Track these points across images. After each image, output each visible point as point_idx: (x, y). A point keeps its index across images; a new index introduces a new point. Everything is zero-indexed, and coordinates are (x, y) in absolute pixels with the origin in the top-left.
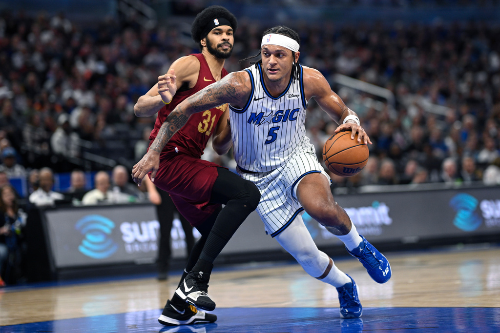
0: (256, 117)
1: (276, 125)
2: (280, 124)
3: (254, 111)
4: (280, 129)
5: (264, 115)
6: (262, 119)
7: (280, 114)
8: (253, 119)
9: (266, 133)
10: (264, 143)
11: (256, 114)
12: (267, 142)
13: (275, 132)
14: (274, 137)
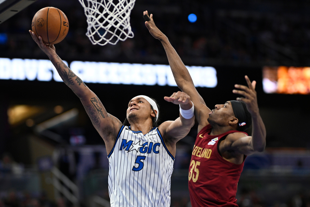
0: (126, 143)
1: (142, 154)
2: (146, 155)
3: (125, 138)
4: (146, 159)
5: (133, 143)
6: (131, 146)
7: (146, 146)
8: (123, 145)
9: (134, 161)
10: (132, 169)
11: (126, 140)
12: (134, 169)
13: (142, 161)
14: (141, 166)
